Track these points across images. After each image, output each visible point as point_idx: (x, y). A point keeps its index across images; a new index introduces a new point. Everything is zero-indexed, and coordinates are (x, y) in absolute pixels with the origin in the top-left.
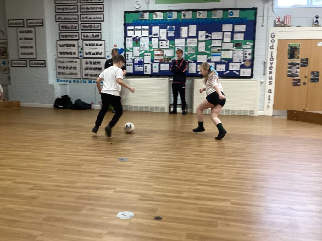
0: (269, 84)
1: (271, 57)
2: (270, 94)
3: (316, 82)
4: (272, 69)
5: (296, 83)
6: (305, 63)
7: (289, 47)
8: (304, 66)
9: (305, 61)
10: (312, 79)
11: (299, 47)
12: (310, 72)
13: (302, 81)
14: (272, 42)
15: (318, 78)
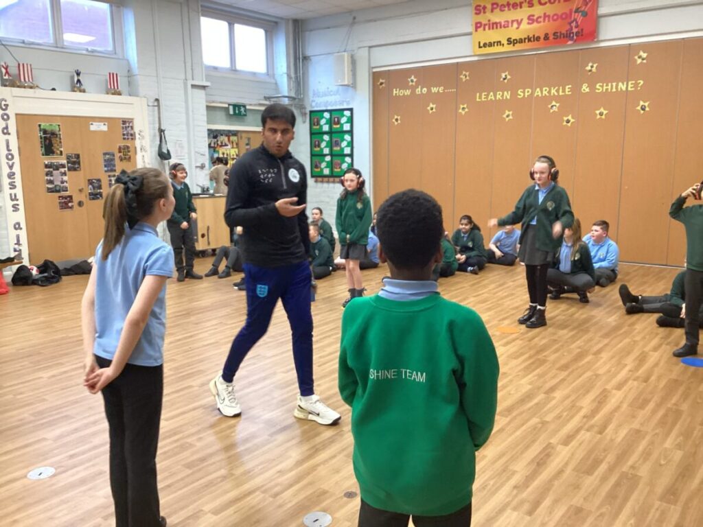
0: (13, 211)
1: (7, 152)
2: (18, 232)
3: (98, 198)
4: (14, 178)
5: (66, 203)
6: (75, 163)
7: (40, 130)
8: (75, 170)
9: (75, 160)
10: (90, 194)
11: (60, 130)
12: (87, 182)
13: (76, 199)
14: (3, 119)
15: (101, 191)
